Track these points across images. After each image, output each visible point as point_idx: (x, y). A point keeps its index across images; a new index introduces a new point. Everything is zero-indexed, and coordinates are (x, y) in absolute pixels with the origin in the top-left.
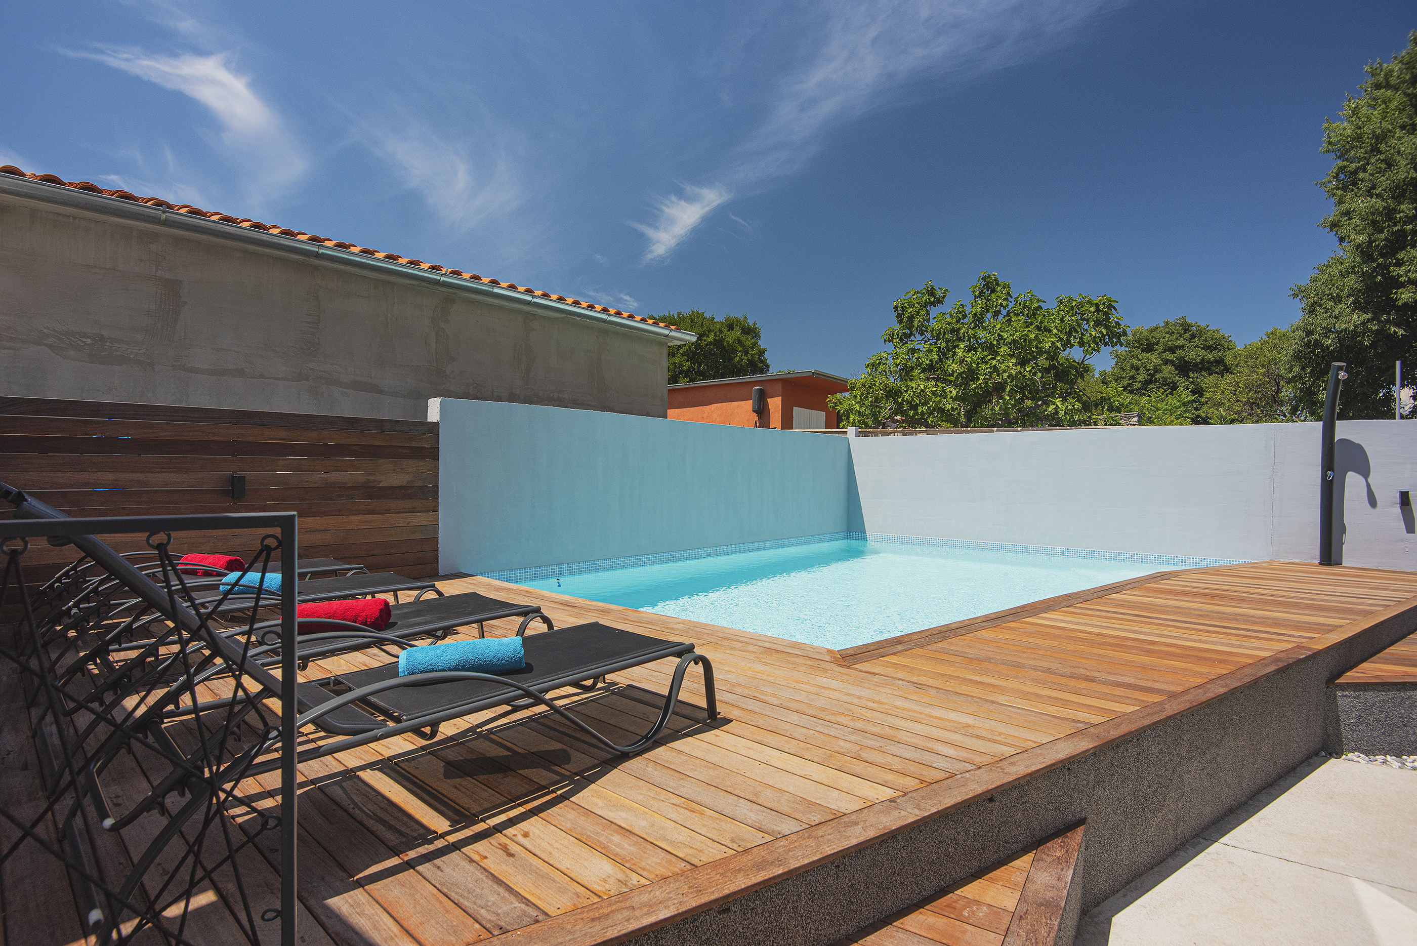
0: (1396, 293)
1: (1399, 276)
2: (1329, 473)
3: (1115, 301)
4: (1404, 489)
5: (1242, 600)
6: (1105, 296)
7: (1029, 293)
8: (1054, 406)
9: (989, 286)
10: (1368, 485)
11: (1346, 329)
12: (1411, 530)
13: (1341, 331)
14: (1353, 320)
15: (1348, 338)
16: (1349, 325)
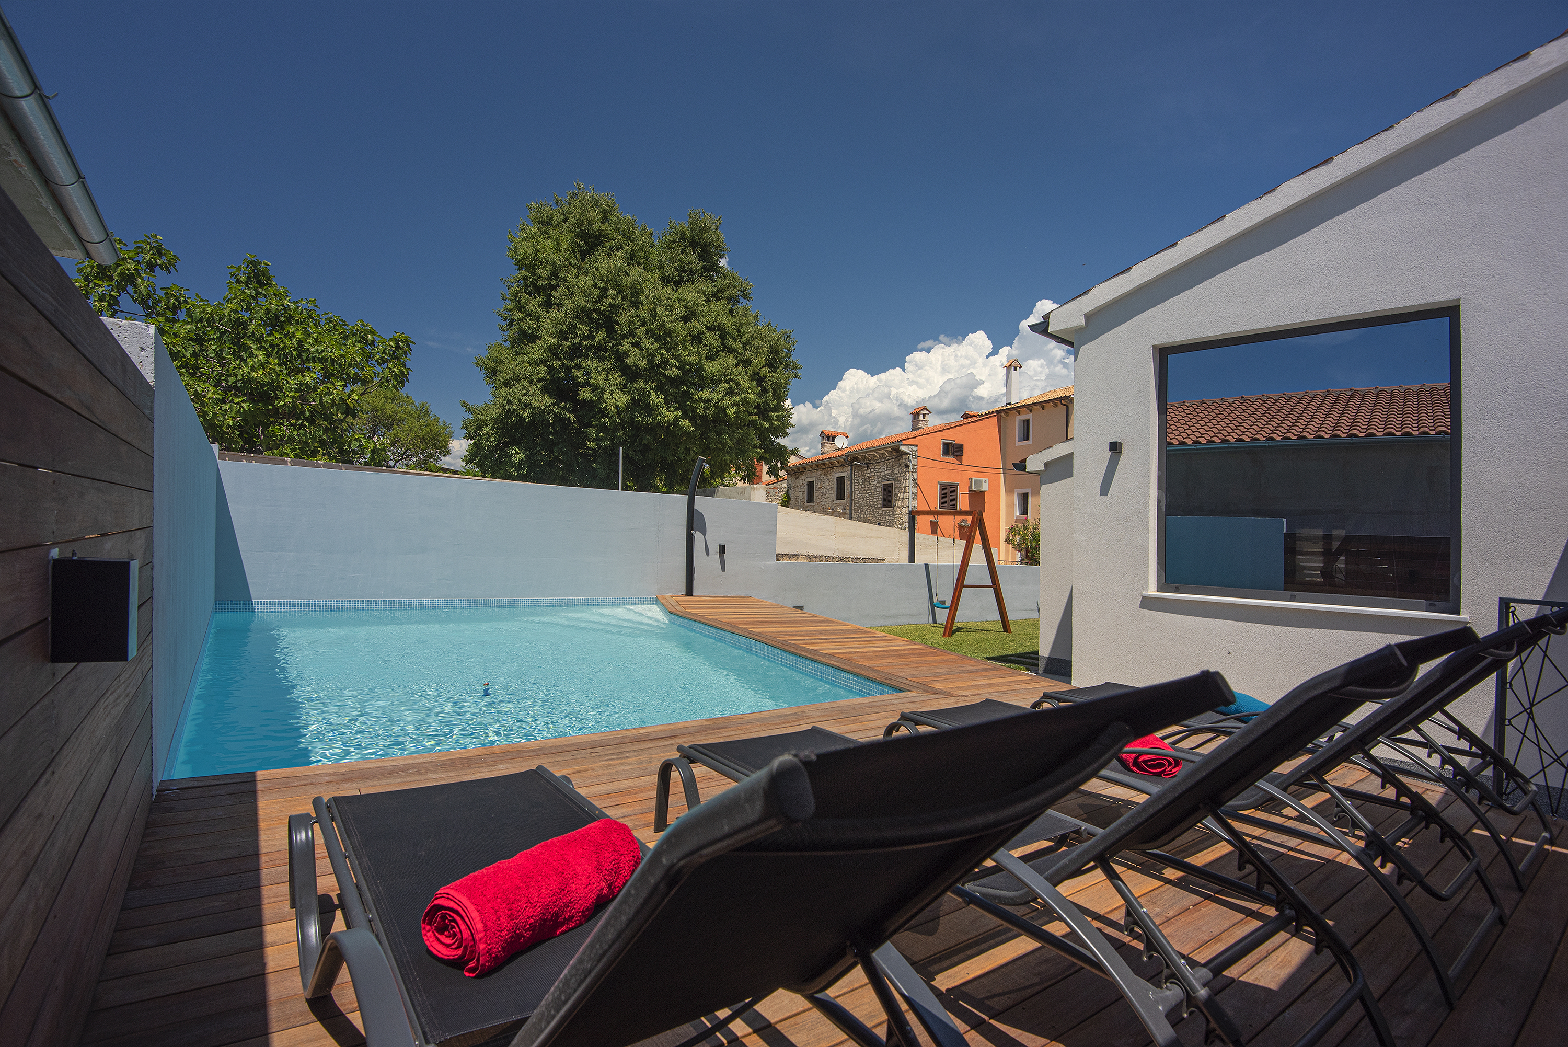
0: (580, 390)
1: (577, 378)
2: (691, 532)
3: (412, 342)
4: (722, 543)
6: (402, 333)
7: (312, 301)
9: (259, 276)
10: (705, 540)
11: (538, 408)
12: (723, 570)
13: (535, 408)
14: (543, 401)
15: (539, 416)
16: (540, 405)
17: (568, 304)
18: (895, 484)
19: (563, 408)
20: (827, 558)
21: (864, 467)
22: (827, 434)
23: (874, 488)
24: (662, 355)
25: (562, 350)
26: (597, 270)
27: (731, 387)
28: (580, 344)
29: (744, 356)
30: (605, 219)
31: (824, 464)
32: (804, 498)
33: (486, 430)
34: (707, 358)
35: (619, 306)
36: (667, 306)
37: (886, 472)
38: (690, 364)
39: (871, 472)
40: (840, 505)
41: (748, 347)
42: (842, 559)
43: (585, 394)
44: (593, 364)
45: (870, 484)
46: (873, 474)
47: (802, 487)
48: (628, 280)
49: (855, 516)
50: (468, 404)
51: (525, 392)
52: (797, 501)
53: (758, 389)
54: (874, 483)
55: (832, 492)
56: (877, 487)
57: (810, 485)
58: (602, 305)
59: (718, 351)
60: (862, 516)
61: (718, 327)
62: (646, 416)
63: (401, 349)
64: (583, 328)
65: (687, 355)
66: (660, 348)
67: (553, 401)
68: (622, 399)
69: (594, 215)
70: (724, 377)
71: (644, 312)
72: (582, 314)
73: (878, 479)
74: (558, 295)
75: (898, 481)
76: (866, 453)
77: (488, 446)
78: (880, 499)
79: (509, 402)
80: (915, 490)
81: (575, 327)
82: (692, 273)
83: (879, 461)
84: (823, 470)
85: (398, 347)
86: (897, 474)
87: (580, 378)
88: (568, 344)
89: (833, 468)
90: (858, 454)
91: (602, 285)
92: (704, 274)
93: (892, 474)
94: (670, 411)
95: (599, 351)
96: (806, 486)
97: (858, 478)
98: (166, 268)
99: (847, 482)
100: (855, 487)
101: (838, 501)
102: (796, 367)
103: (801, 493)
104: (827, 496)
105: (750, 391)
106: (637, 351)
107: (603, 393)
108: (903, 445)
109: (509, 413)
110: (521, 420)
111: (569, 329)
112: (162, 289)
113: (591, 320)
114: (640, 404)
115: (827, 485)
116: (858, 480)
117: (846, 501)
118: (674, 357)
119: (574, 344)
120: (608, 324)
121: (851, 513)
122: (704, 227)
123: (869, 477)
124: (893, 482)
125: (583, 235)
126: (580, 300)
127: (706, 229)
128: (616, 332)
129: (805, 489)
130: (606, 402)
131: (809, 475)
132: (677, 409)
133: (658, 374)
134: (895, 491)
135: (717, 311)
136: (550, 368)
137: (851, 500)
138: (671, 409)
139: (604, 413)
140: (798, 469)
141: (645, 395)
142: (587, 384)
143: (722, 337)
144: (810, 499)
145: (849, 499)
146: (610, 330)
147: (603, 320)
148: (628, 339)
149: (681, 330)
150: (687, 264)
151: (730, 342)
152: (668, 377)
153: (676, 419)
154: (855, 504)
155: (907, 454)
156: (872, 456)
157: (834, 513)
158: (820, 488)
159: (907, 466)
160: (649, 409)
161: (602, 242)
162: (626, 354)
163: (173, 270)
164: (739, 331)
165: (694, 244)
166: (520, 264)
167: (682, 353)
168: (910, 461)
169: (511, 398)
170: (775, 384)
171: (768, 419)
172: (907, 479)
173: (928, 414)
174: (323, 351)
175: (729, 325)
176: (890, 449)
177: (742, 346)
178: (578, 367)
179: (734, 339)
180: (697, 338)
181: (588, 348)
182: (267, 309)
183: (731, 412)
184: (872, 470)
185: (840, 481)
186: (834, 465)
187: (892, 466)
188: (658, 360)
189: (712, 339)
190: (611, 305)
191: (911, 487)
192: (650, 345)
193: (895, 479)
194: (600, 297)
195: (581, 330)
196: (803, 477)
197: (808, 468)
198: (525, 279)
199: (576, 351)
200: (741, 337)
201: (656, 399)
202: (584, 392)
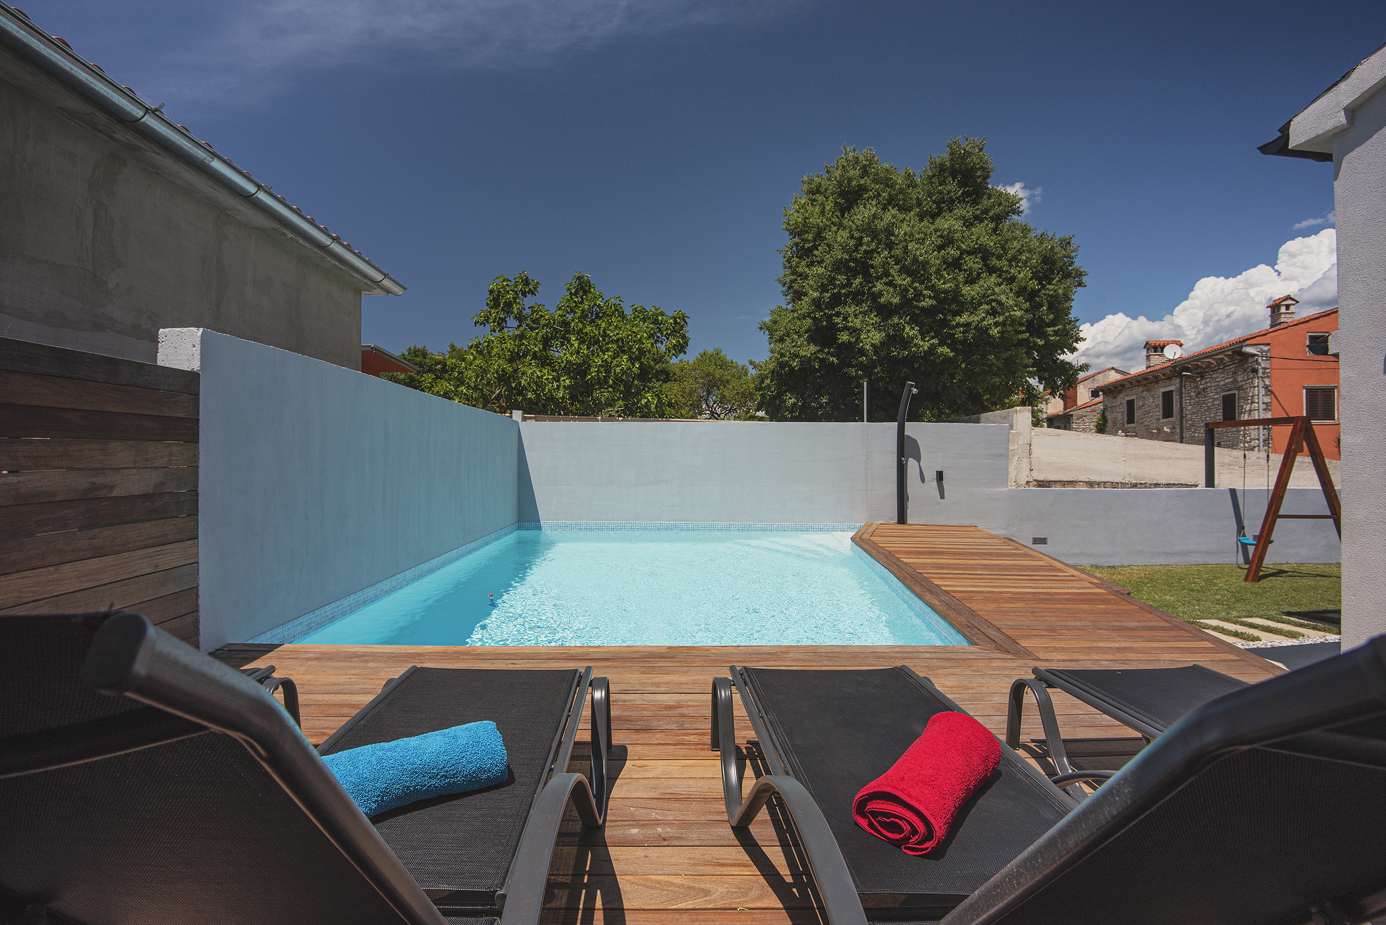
0: (839, 335)
1: (838, 323)
2: (903, 459)
3: (687, 317)
4: (939, 469)
5: (943, 553)
6: (680, 311)
7: (618, 298)
8: (646, 400)
9: (583, 287)
10: (920, 467)
11: (805, 356)
12: (942, 497)
13: (802, 357)
14: (809, 350)
15: (806, 362)
16: (807, 353)
17: (828, 260)
18: (1239, 394)
19: (828, 353)
20: (1114, 485)
21: (1197, 377)
22: (1153, 345)
23: (1210, 400)
24: (915, 289)
25: (824, 301)
26: (853, 222)
27: (993, 308)
28: (839, 293)
29: (1010, 273)
30: (865, 173)
31: (1146, 379)
32: (1123, 419)
33: (768, 381)
34: (966, 283)
35: (873, 251)
36: (919, 239)
37: (1227, 381)
38: (946, 292)
39: (1206, 383)
40: (1166, 424)
41: (1013, 263)
42: (1135, 486)
43: (844, 337)
44: (851, 309)
45: (1205, 397)
46: (1209, 385)
47: (1121, 407)
48: (880, 225)
49: (1187, 436)
50: (755, 362)
51: (794, 344)
52: (1114, 422)
53: (1027, 305)
54: (1210, 395)
55: (1157, 410)
56: (1215, 399)
57: (1130, 404)
58: (858, 253)
59: (979, 274)
60: (1196, 435)
61: (979, 248)
62: (902, 350)
63: (678, 324)
64: (841, 278)
65: (942, 284)
66: (913, 282)
67: (818, 348)
68: (877, 337)
69: (854, 173)
70: (984, 298)
71: (897, 252)
72: (839, 266)
73: (1215, 389)
74: (819, 253)
75: (1243, 389)
76: (1198, 360)
77: (769, 395)
78: (1219, 414)
79: (782, 355)
80: (1267, 399)
81: (834, 279)
82: (952, 201)
83: (1217, 368)
84: (1145, 385)
85: (676, 323)
86: (1242, 381)
87: (839, 324)
88: (828, 295)
89: (1157, 382)
90: (1189, 363)
91: (857, 235)
92: (967, 200)
93: (1235, 382)
94: (925, 341)
95: (857, 297)
96: (1126, 406)
97: (1190, 391)
98: (532, 292)
99: (1176, 397)
100: (1186, 401)
101: (1165, 420)
102: (1080, 274)
103: (1119, 414)
104: (1151, 414)
105: (1015, 308)
106: (892, 290)
107: (860, 335)
108: (1247, 345)
109: (782, 365)
110: (792, 369)
111: (830, 281)
112: (529, 308)
113: (849, 269)
114: (896, 339)
115: (1152, 402)
116: (1189, 393)
117: (1175, 419)
118: (927, 288)
119: (834, 294)
120: (863, 268)
121: (1182, 432)
122: (964, 153)
123: (1204, 389)
124: (1236, 392)
125: (842, 194)
126: (838, 254)
127: (968, 154)
128: (872, 275)
129: (1124, 409)
130: (862, 342)
131: (1129, 392)
132: (933, 338)
133: (912, 307)
134: (1239, 403)
135: (982, 234)
136: (814, 319)
137: (1182, 417)
138: (927, 339)
139: (862, 352)
140: (1116, 387)
141: (899, 329)
142: (846, 328)
143: (985, 259)
144: (1131, 419)
145: (1179, 417)
146: (867, 277)
147: (860, 267)
148: (882, 280)
149: (935, 259)
150: (946, 194)
151: (994, 262)
152: (923, 308)
153: (932, 348)
154: (1187, 421)
155: (1254, 355)
156: (1207, 364)
157: (1159, 436)
158: (1142, 406)
159: (1255, 371)
160: (905, 343)
161: (861, 195)
162: (880, 294)
163: (536, 293)
164: (1003, 248)
165: (954, 173)
166: (794, 233)
167: (936, 282)
168: (1259, 364)
169: (783, 351)
170: (1051, 296)
171: (1044, 336)
172: (1255, 387)
173: (1293, 305)
174: (617, 334)
175: (992, 244)
176: (1230, 353)
177: (1007, 263)
178: (838, 314)
179: (999, 258)
180: (955, 264)
181: (847, 296)
182: (582, 310)
183: (995, 331)
184: (1208, 380)
185: (1168, 396)
186: (1159, 379)
187: (1235, 373)
188: (911, 294)
189: (973, 263)
190: (865, 251)
191: (1261, 395)
192: (903, 281)
193: (1240, 388)
194: (856, 246)
195: (840, 280)
196: (1121, 396)
197: (1128, 385)
198: (796, 244)
199: (836, 300)
200: (1006, 254)
201: (910, 331)
202: (843, 335)
